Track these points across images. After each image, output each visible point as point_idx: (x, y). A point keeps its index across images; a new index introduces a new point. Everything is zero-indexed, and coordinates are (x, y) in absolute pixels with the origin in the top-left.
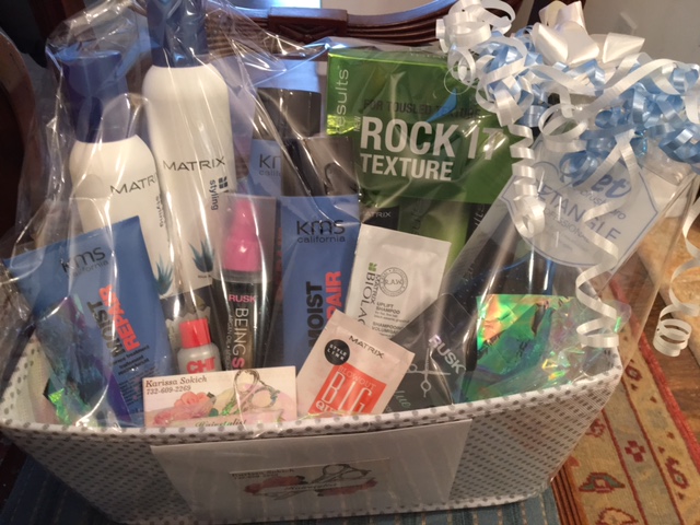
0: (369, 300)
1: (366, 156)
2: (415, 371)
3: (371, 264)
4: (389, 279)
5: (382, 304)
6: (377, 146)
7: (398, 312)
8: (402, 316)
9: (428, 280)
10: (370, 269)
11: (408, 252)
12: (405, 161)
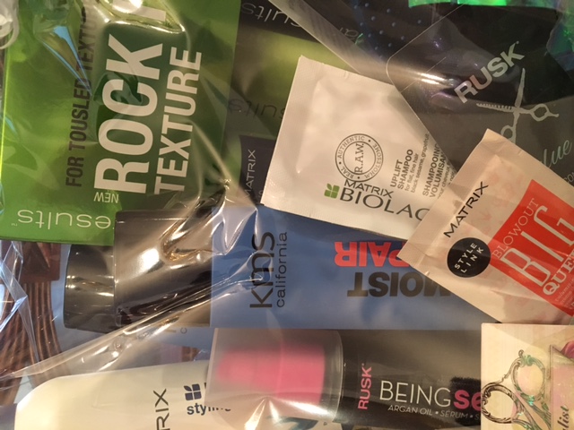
0: (386, 199)
1: (159, 185)
2: (513, 129)
3: (327, 194)
4: (353, 164)
5: (394, 180)
6: (143, 168)
7: (410, 153)
8: (418, 146)
9: (360, 100)
10: (334, 196)
11: (311, 130)
12: (167, 125)
